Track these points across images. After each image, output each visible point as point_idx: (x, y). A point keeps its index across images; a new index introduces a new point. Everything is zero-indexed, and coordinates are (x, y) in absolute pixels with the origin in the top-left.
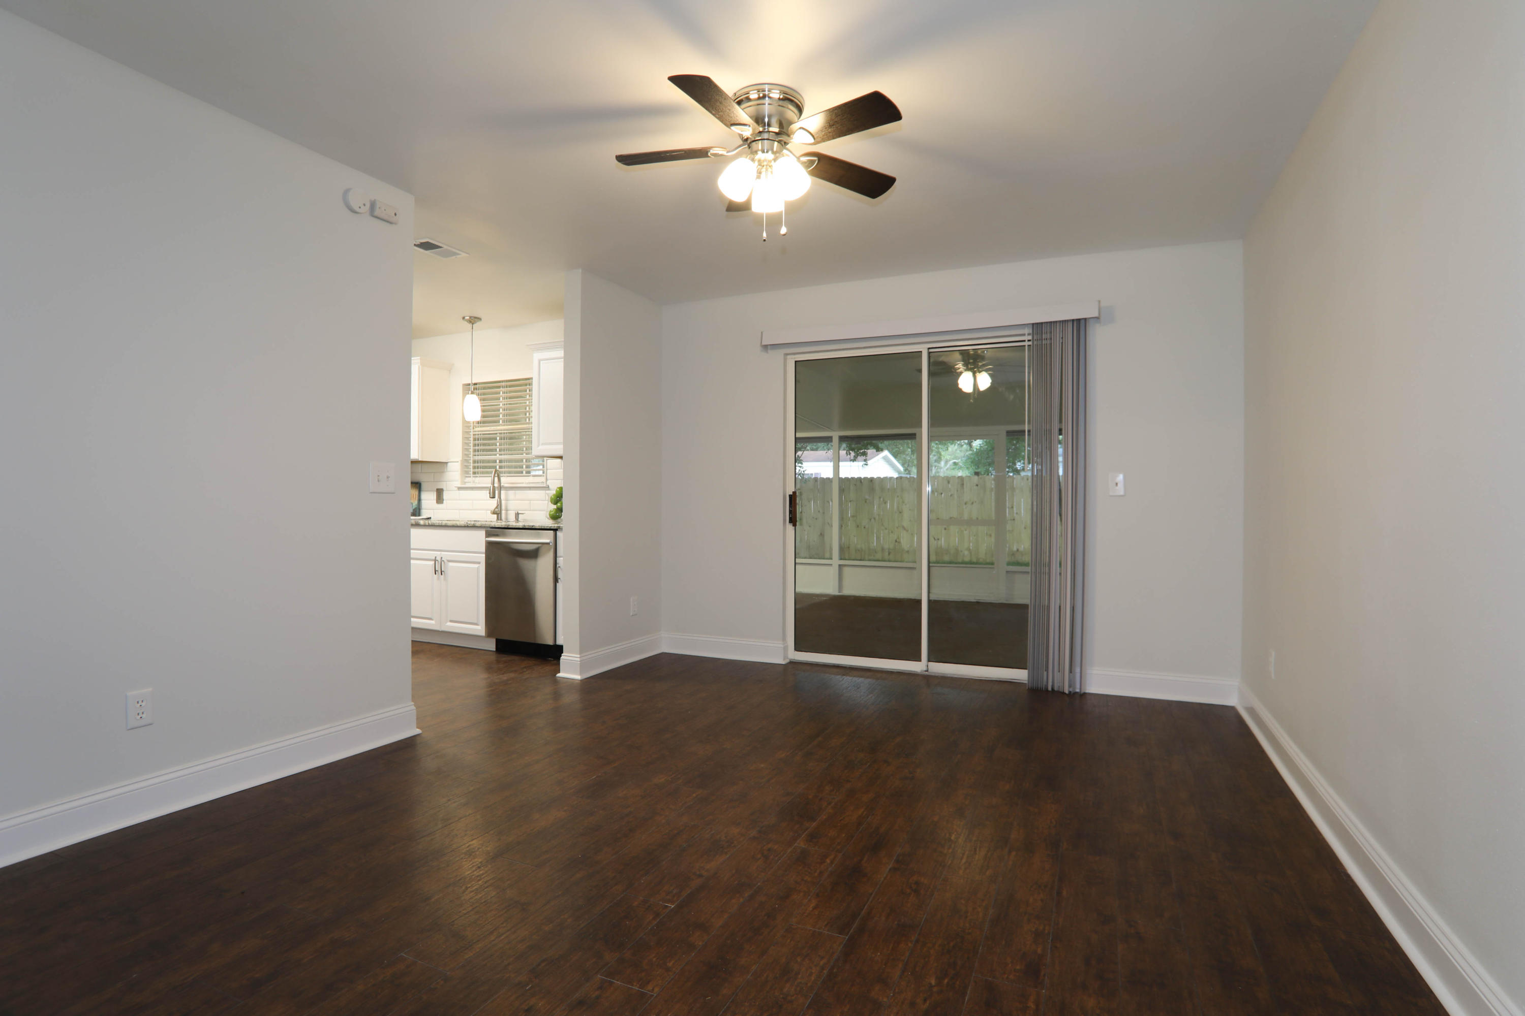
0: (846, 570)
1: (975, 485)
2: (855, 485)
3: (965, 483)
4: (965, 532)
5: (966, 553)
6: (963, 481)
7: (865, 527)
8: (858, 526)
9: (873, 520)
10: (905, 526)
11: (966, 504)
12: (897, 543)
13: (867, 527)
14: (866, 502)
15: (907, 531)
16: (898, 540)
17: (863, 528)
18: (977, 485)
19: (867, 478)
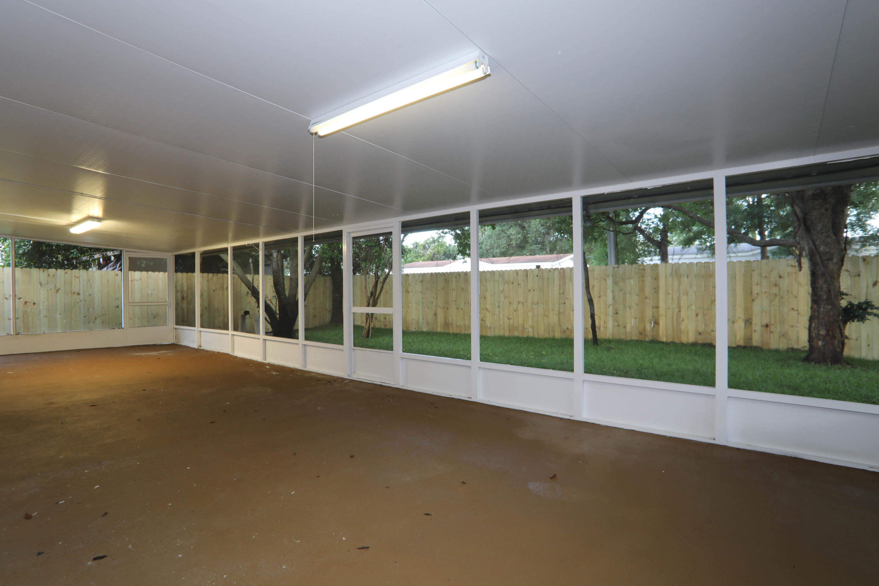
0: (308, 348)
1: (536, 276)
2: (456, 277)
3: (528, 274)
4: (529, 313)
5: (530, 330)
6: (527, 273)
7: (462, 309)
8: (458, 308)
9: (467, 304)
10: (488, 308)
11: (529, 291)
12: (483, 321)
13: (463, 309)
14: (462, 290)
15: (490, 312)
16: (483, 319)
17: (461, 309)
18: (537, 276)
19: (463, 272)
